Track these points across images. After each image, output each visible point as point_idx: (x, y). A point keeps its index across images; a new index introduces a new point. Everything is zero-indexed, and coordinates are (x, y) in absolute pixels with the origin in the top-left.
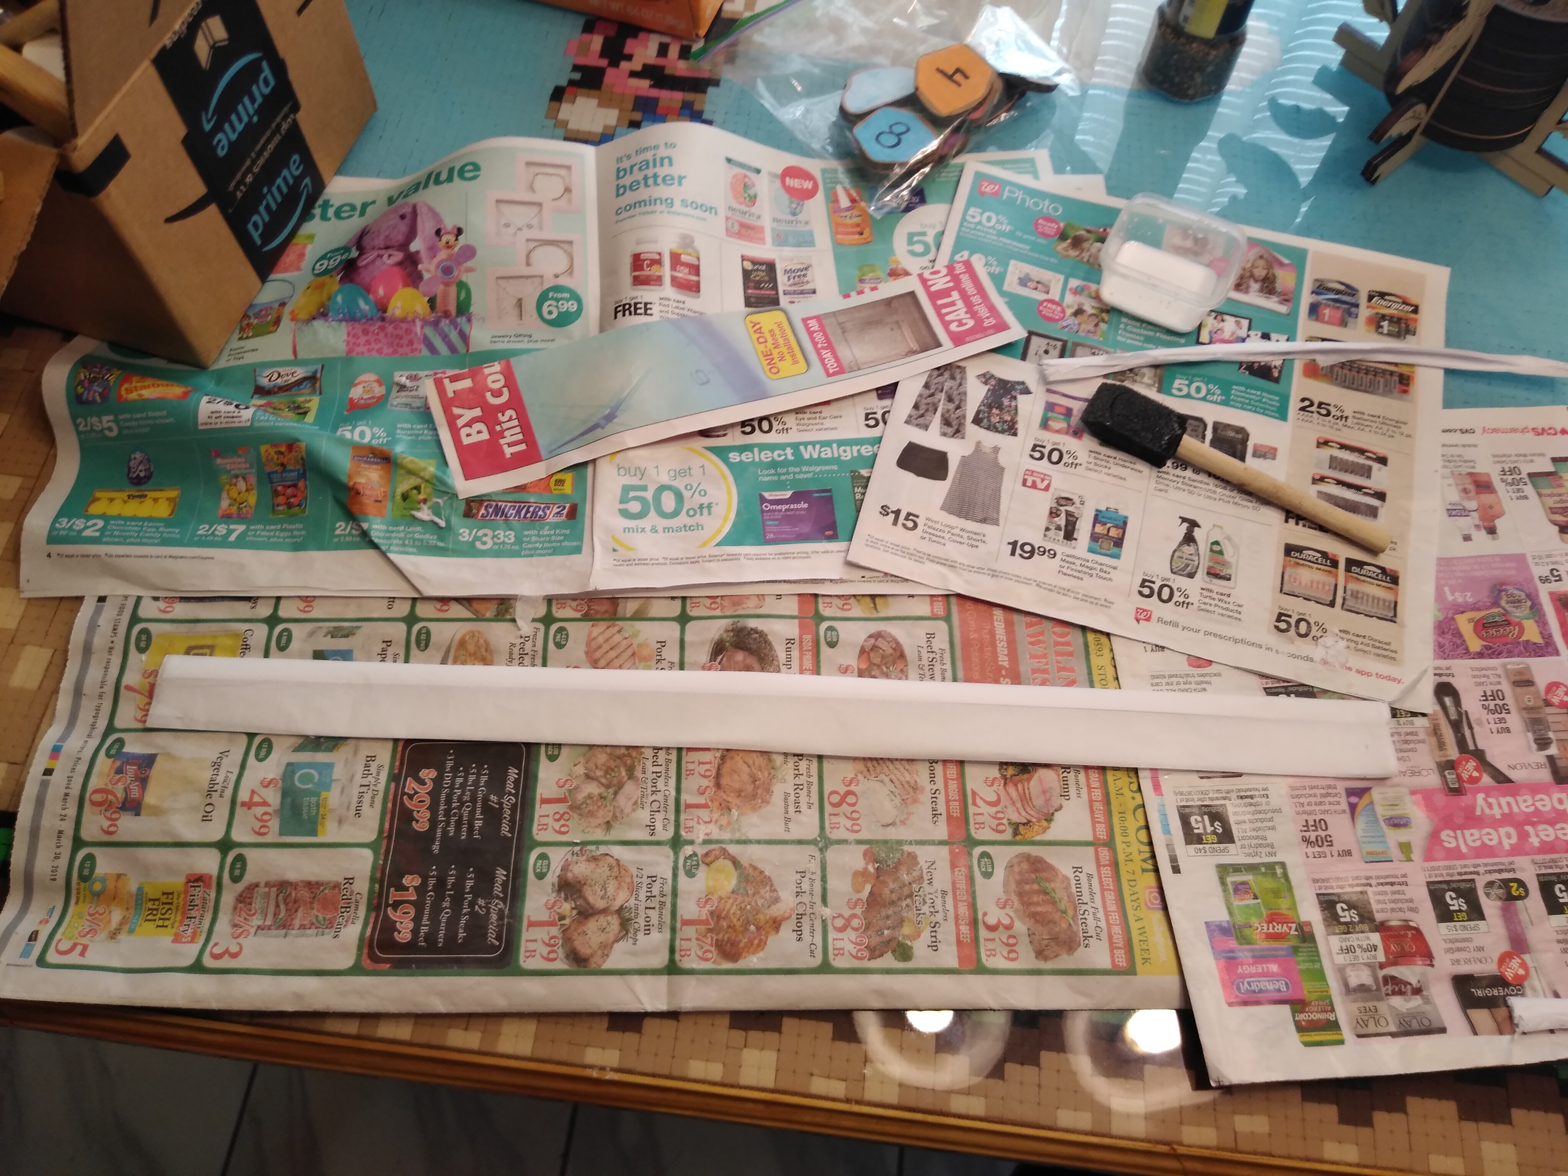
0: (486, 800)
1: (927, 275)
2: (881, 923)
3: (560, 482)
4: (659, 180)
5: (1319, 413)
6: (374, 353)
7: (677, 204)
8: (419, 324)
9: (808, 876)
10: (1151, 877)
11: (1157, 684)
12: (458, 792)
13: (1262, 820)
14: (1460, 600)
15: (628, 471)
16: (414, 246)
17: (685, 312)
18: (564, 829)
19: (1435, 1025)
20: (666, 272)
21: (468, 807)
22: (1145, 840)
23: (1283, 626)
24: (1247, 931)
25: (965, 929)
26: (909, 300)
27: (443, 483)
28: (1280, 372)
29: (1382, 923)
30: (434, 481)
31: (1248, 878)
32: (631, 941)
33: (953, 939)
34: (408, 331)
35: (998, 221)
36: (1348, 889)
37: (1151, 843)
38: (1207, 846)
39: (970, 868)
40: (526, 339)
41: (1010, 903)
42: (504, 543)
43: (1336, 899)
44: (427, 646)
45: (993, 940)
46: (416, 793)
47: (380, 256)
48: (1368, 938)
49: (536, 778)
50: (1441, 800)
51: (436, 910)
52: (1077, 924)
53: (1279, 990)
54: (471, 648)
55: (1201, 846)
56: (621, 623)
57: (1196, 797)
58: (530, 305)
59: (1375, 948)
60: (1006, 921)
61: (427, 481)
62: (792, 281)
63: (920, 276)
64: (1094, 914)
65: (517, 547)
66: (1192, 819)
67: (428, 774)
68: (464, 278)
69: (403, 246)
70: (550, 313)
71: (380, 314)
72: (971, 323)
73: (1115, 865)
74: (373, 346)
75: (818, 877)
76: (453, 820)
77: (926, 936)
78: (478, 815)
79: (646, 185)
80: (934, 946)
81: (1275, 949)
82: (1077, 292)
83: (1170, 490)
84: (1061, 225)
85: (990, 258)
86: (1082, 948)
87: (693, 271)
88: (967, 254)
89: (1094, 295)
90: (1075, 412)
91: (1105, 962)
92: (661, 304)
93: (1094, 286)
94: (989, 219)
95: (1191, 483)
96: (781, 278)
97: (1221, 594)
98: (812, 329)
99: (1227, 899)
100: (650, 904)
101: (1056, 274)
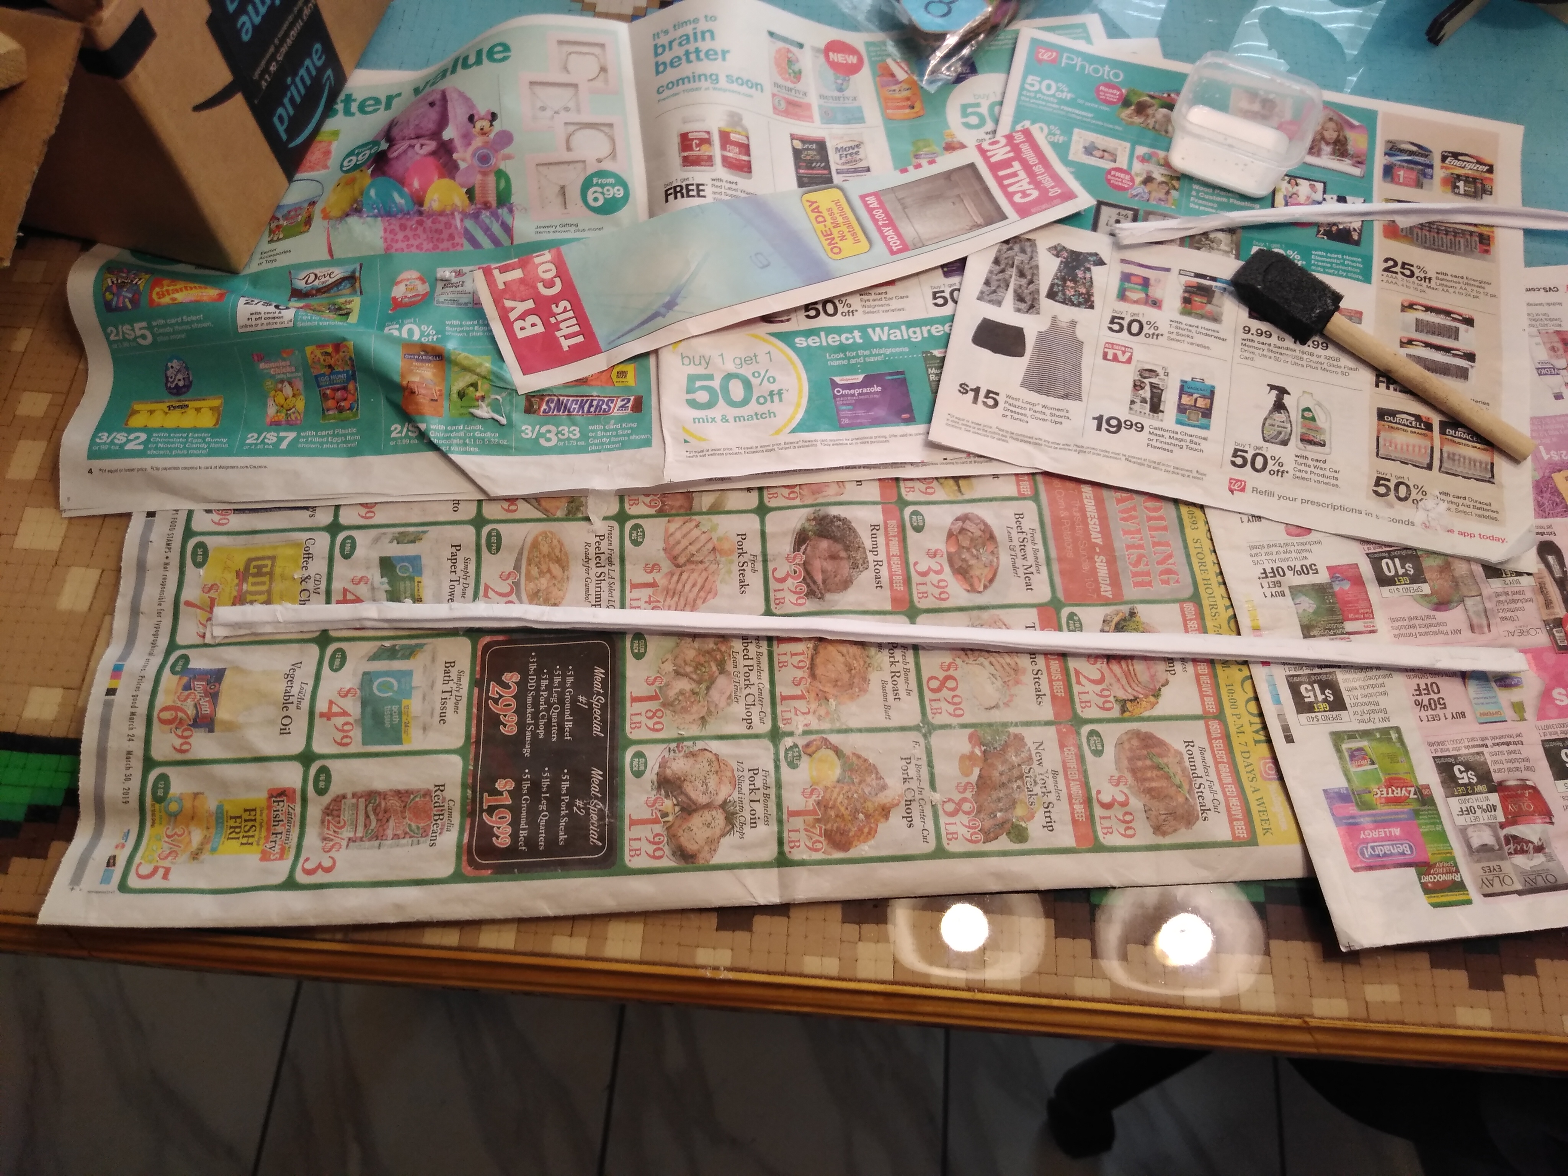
0: (574, 701)
1: (985, 146)
2: (993, 806)
3: (622, 374)
4: (702, 55)
5: (1403, 274)
6: (414, 249)
7: (722, 80)
8: (458, 217)
9: (914, 762)
10: (1264, 748)
11: (1256, 555)
12: (545, 694)
13: (1373, 686)
14: (1556, 458)
15: (692, 360)
16: (447, 134)
17: (738, 193)
18: (657, 727)
19: (1561, 881)
20: (717, 151)
21: (556, 708)
22: (1255, 711)
23: (1382, 490)
24: (1367, 797)
25: (1079, 808)
26: (969, 172)
27: (501, 378)
28: (1360, 234)
29: (1500, 783)
30: (492, 377)
31: (1364, 744)
32: (737, 835)
33: (1068, 818)
34: (448, 225)
35: (1058, 89)
36: (1464, 751)
37: (1261, 715)
38: (1319, 714)
39: (1080, 747)
40: (573, 228)
41: (1123, 780)
42: (569, 439)
43: (1452, 760)
44: (498, 549)
45: (1109, 818)
46: (501, 696)
47: (413, 146)
48: (1487, 799)
49: (624, 676)
50: (1551, 658)
51: (533, 814)
52: (1193, 798)
53: (1403, 854)
54: (545, 549)
55: (1313, 715)
56: (697, 518)
58: (574, 193)
59: (1494, 808)
60: (1121, 798)
61: (484, 377)
62: (844, 159)
63: (979, 148)
64: (1210, 787)
65: (583, 443)
66: (1302, 688)
67: (512, 678)
68: (502, 166)
69: (436, 135)
70: (596, 200)
71: (416, 207)
72: (1035, 194)
73: (1227, 737)
74: (412, 241)
75: (924, 762)
76: (542, 722)
77: (1040, 816)
78: (567, 716)
79: (689, 61)
80: (1049, 826)
81: (1396, 813)
82: (1144, 159)
83: (1256, 358)
84: (1124, 91)
85: (1052, 127)
86: (1200, 821)
87: (743, 150)
88: (1027, 124)
89: (1162, 162)
90: (1152, 282)
91: (1225, 835)
92: (713, 185)
93: (1162, 154)
94: (1049, 87)
95: (1276, 350)
96: (833, 157)
97: (1317, 461)
98: (871, 206)
99: (1343, 765)
100: (754, 797)
101: (1120, 142)
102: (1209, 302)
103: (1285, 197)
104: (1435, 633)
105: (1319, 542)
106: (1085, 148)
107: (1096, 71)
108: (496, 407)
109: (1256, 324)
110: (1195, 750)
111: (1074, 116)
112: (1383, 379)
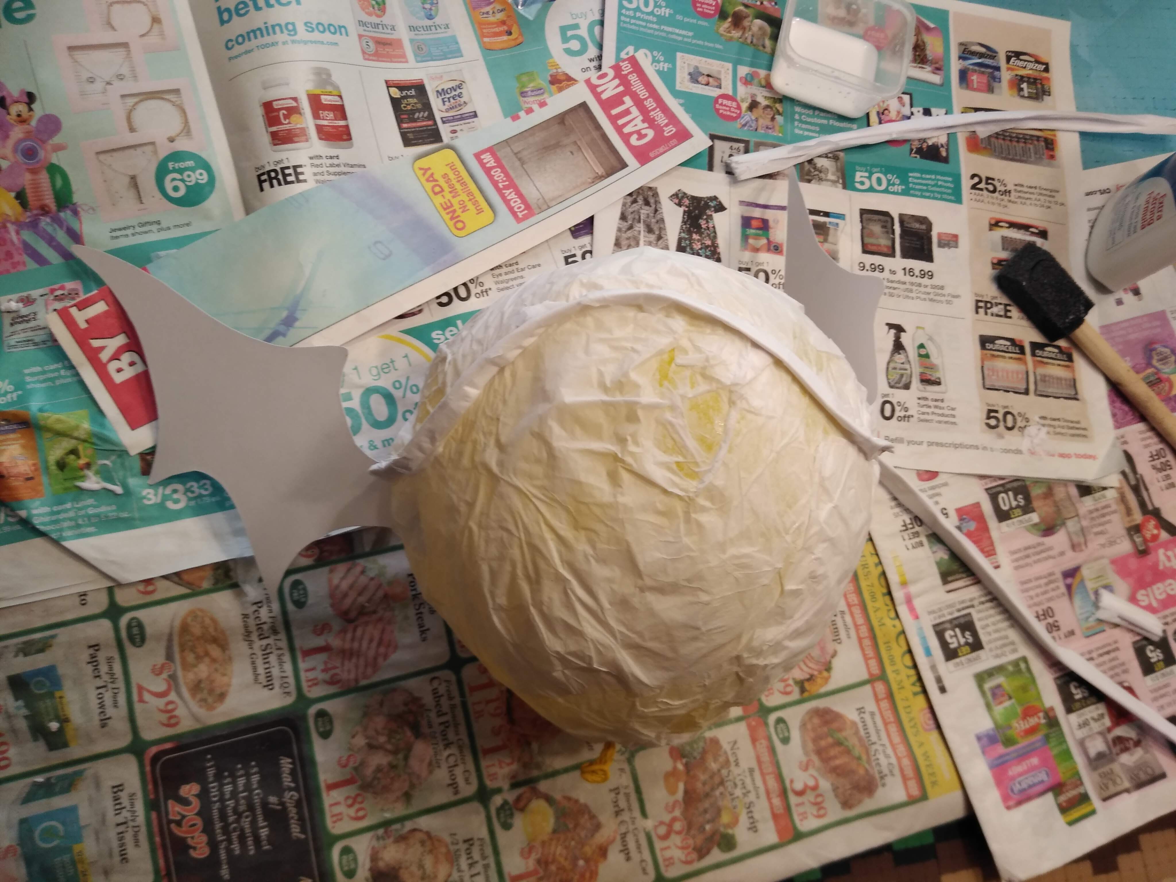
0: (265, 805)
1: (595, 81)
2: (700, 819)
5: (987, 189)
7: (301, 28)
8: (11, 228)
9: (622, 791)
10: (921, 700)
12: (231, 803)
17: (342, 169)
18: (361, 813)
19: (1157, 772)
20: (308, 121)
21: (247, 817)
22: (909, 663)
23: (993, 422)
24: (1010, 733)
25: (777, 801)
26: (582, 113)
27: (106, 440)
28: (947, 150)
30: (94, 440)
31: (1001, 680)
33: (768, 814)
35: (656, 5)
37: (915, 666)
38: (963, 658)
39: (769, 739)
40: (156, 228)
41: (811, 763)
42: (202, 497)
43: (1068, 678)
44: (143, 640)
45: (803, 803)
46: (183, 817)
48: (1096, 710)
49: (314, 763)
50: (1134, 563)
52: (872, 767)
54: (197, 630)
55: (958, 660)
56: (362, 562)
57: (945, 612)
58: (148, 182)
59: (1103, 716)
60: (811, 783)
61: (85, 441)
62: (447, 103)
63: (588, 82)
64: (884, 752)
65: (218, 498)
66: (947, 635)
67: (190, 791)
70: (176, 189)
72: (650, 134)
73: (890, 696)
75: (631, 790)
76: (235, 836)
77: (744, 820)
78: (261, 823)
79: (257, 8)
80: (753, 828)
81: (1034, 743)
82: (747, 81)
84: (719, 1)
85: (655, 53)
86: (880, 789)
87: (338, 114)
88: (630, 50)
89: (763, 83)
90: (771, 223)
91: (900, 795)
92: (312, 165)
93: (762, 73)
94: (646, 3)
95: (890, 285)
96: (435, 103)
97: (936, 400)
98: (488, 165)
99: (988, 706)
100: (474, 871)
101: (723, 63)
103: (878, 113)
104: (1046, 559)
106: (690, 74)
108: (106, 475)
109: (870, 259)
110: (867, 717)
111: (674, 37)
112: (981, 304)
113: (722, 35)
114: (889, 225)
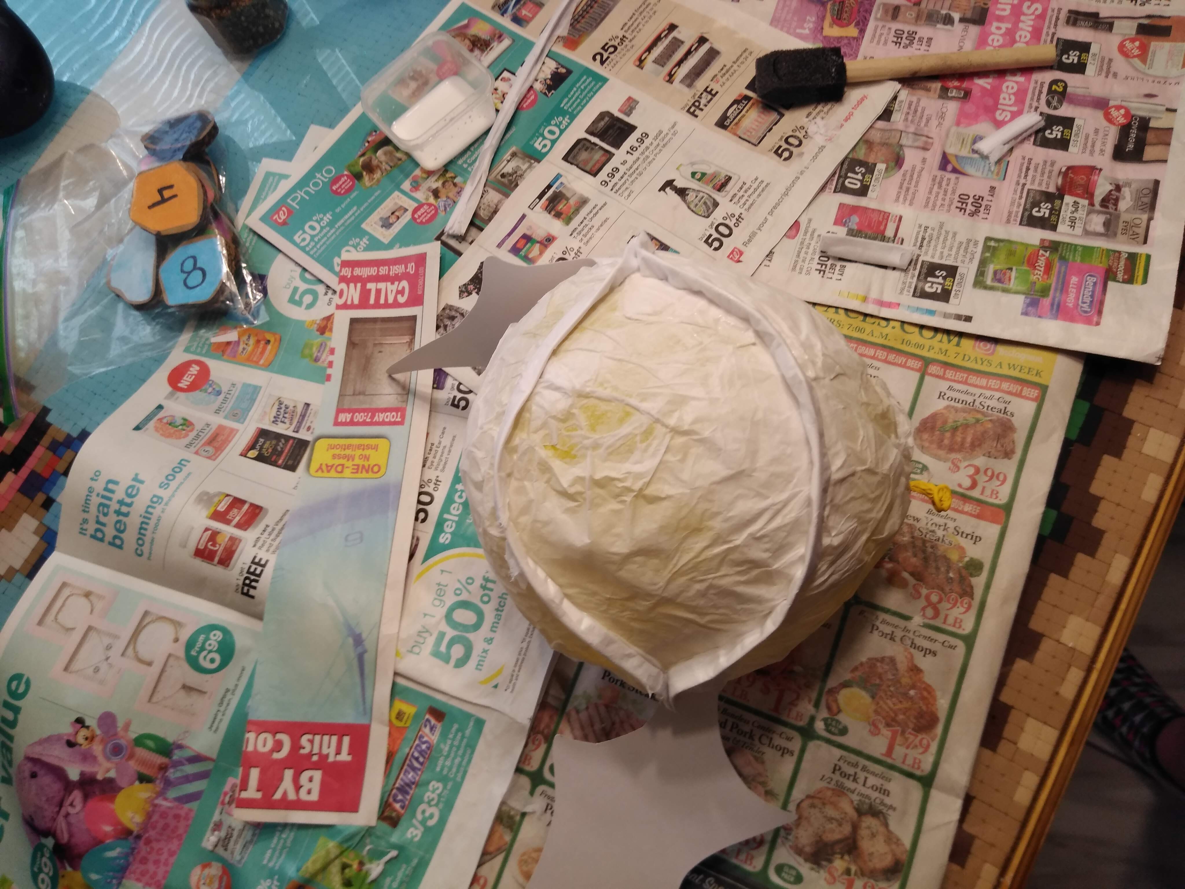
1: (341, 302)
2: (941, 576)
3: (402, 715)
4: (128, 500)
5: (610, 53)
6: (172, 860)
7: (161, 492)
8: (159, 801)
9: (878, 624)
10: (966, 343)
11: (801, 269)
13: (946, 239)
14: (811, 25)
15: (417, 644)
17: (278, 528)
19: (1151, 186)
20: (229, 530)
22: (930, 334)
23: (786, 154)
24: (1038, 286)
25: (968, 508)
26: (358, 326)
27: (351, 837)
28: (563, 67)
29: (1058, 189)
30: (345, 846)
31: (991, 269)
32: (890, 812)
33: (974, 521)
34: (164, 815)
35: (319, 222)
36: (1023, 201)
37: (936, 330)
38: (955, 288)
40: (230, 695)
41: (956, 462)
42: (440, 796)
43: (1027, 214)
45: (984, 488)
48: (1067, 204)
50: (970, 107)
52: (991, 415)
53: (1095, 284)
55: (953, 293)
56: (569, 708)
57: (909, 280)
58: (195, 679)
59: (1076, 203)
60: (971, 471)
61: (342, 853)
62: (286, 420)
63: (338, 307)
64: (986, 398)
65: (450, 783)
66: (928, 290)
70: (213, 661)
71: (131, 838)
72: (405, 284)
73: (946, 365)
74: (163, 858)
75: (882, 616)
77: (965, 543)
79: (126, 515)
80: (976, 539)
81: (1059, 272)
82: (416, 187)
83: (632, 188)
84: (346, 173)
85: (351, 243)
86: (1013, 420)
87: (238, 505)
88: (337, 261)
89: (425, 176)
90: (528, 233)
91: (1030, 407)
92: (260, 548)
93: (417, 172)
94: (312, 228)
95: (632, 171)
96: (280, 429)
97: (741, 188)
98: (348, 420)
99: (1005, 291)
100: (861, 781)
101: (391, 197)
102: (567, 199)
104: (919, 176)
105: (810, 221)
106: (382, 226)
107: (316, 184)
108: (376, 855)
109: (603, 175)
110: (949, 394)
111: (349, 222)
112: (692, 110)
113: (371, 186)
114: (588, 144)
